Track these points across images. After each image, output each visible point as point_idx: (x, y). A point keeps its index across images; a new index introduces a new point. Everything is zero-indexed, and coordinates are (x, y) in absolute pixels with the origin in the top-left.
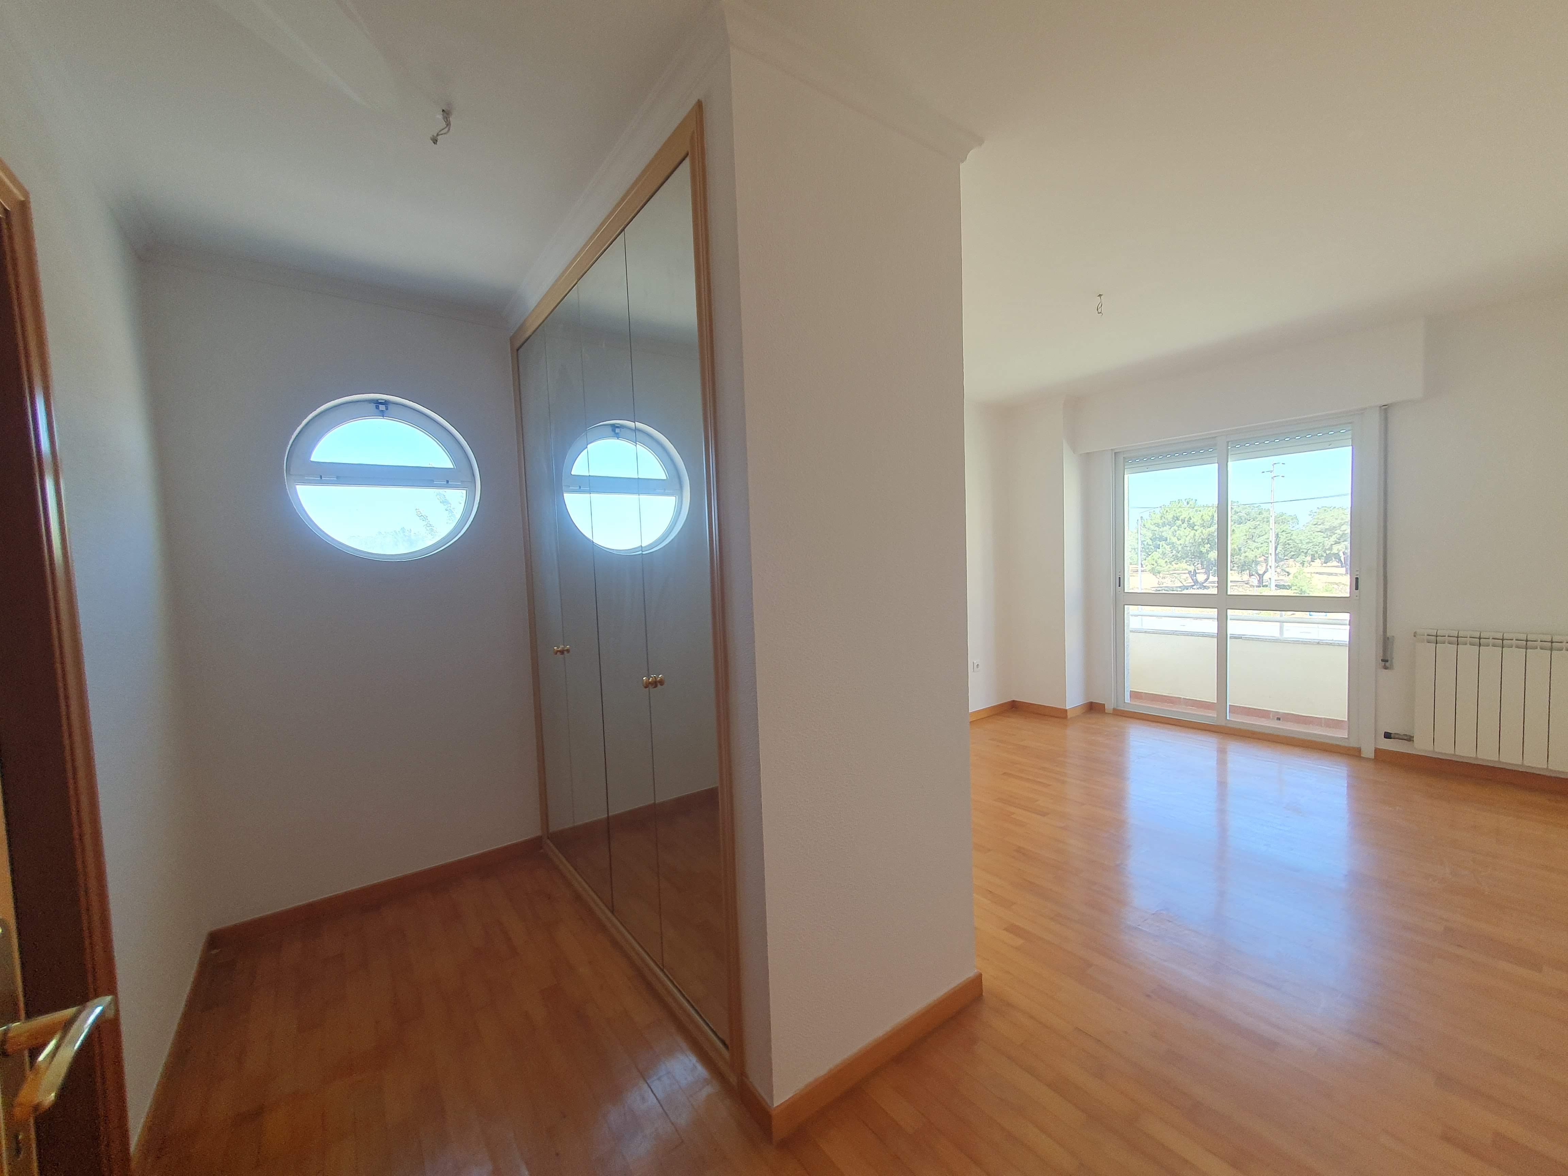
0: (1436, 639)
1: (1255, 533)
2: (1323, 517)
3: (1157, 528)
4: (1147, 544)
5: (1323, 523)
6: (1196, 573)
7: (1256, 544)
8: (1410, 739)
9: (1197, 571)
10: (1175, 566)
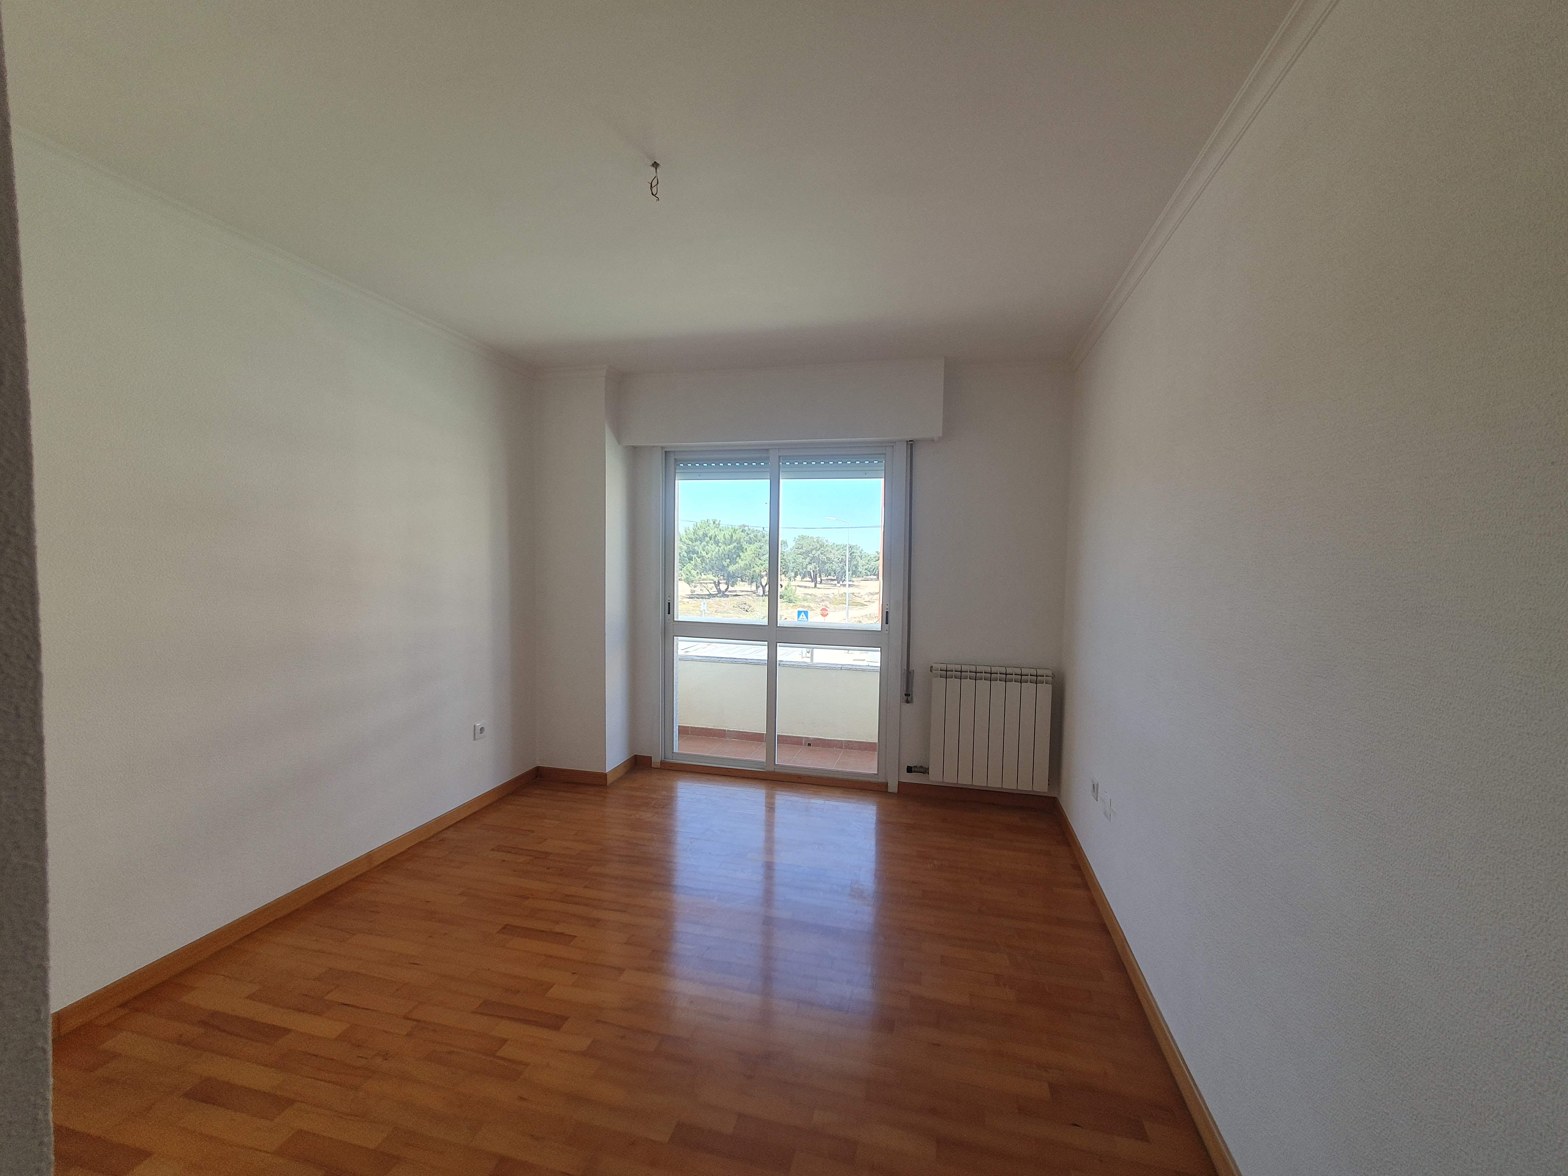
0: (946, 674)
1: (760, 552)
2: (802, 543)
3: (690, 543)
4: (683, 556)
5: (802, 548)
6: (720, 583)
7: (760, 561)
8: (925, 771)
9: (720, 582)
10: (704, 577)
